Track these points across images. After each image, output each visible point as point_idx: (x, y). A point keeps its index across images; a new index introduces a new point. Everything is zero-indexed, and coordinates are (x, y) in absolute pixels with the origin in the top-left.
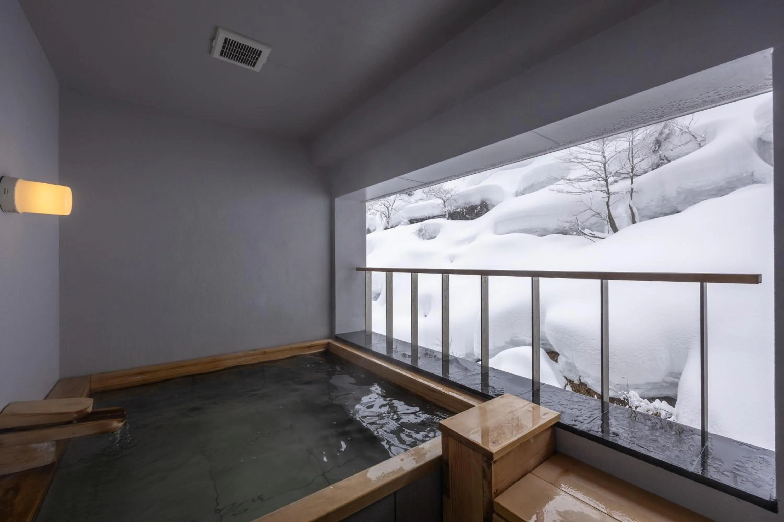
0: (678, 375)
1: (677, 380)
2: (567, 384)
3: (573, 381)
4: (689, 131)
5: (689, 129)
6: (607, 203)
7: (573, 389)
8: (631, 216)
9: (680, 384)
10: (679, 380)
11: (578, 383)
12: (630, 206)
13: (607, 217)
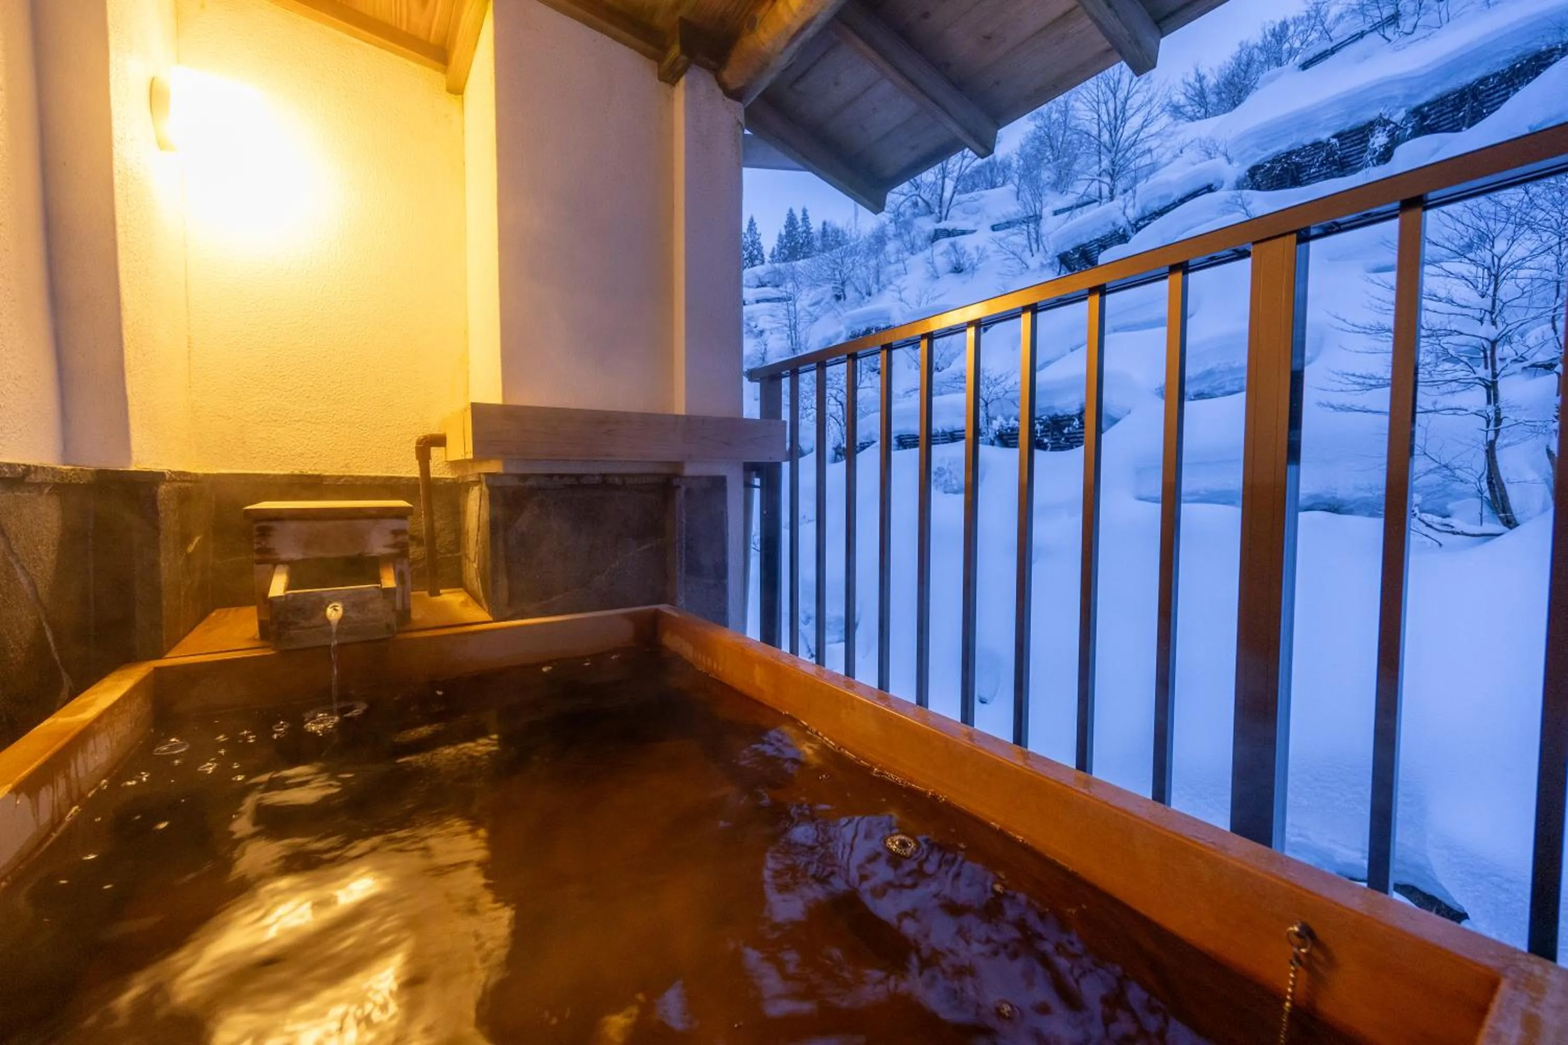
6: (1490, 445)
12: (1547, 449)
13: (1479, 479)
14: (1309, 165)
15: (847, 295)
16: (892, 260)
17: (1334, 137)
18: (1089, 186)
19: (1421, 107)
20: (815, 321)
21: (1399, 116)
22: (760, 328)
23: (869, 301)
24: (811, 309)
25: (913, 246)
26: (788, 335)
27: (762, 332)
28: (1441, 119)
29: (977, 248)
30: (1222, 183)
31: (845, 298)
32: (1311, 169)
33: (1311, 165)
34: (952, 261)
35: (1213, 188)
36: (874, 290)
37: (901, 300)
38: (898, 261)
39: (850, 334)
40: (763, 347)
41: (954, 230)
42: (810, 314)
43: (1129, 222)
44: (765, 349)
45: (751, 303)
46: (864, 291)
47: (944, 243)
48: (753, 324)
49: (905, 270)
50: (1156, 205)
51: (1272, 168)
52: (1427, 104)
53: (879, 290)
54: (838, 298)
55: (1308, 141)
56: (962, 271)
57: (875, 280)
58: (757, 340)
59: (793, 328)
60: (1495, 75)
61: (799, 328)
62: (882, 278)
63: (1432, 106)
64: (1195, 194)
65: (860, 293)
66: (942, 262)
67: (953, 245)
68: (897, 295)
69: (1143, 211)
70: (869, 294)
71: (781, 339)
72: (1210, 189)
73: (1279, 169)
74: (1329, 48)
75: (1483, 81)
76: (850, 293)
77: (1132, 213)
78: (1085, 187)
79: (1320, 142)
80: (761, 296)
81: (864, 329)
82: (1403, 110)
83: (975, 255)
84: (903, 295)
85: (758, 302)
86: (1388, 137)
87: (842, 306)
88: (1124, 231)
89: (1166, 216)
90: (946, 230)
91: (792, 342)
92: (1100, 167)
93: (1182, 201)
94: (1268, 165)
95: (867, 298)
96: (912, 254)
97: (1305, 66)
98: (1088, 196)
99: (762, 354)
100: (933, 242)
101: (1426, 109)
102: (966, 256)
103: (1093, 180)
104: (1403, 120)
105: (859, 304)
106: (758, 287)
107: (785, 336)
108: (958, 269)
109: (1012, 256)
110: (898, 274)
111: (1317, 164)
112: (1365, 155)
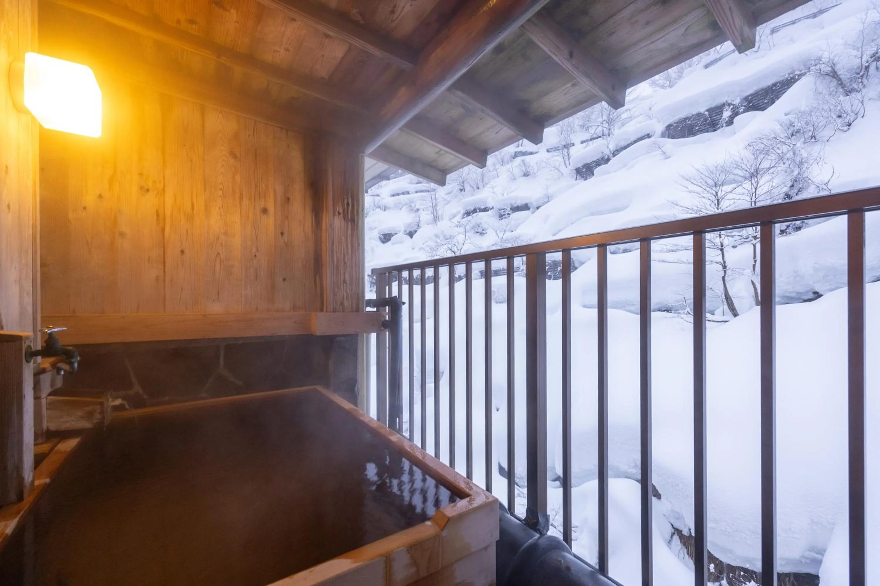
0: (822, 552)
1: (819, 557)
2: (674, 533)
3: (682, 531)
4: (828, 189)
5: (828, 187)
6: (723, 278)
7: (682, 541)
8: (754, 295)
9: (824, 561)
10: (823, 557)
11: (688, 535)
12: (752, 281)
13: (722, 294)
14: (695, 125)
15: (465, 189)
16: (491, 170)
17: (707, 111)
18: (596, 129)
19: (748, 96)
20: (448, 204)
21: (737, 102)
22: (417, 207)
23: (478, 192)
24: (446, 197)
25: (503, 161)
26: (432, 213)
27: (418, 210)
28: (760, 102)
29: (537, 163)
30: (655, 133)
31: (464, 191)
32: (696, 127)
33: (696, 125)
34: (523, 171)
35: (650, 135)
36: (480, 187)
37: (494, 193)
38: (493, 170)
39: (465, 212)
40: (418, 218)
41: (526, 152)
42: (445, 200)
43: (611, 152)
44: (420, 220)
45: (412, 193)
46: (475, 187)
47: (519, 159)
48: (413, 205)
49: (498, 175)
50: (623, 144)
51: (677, 127)
52: (751, 95)
53: (484, 186)
54: (461, 190)
55: (694, 112)
56: (528, 176)
57: (481, 180)
58: (416, 214)
59: (435, 207)
60: (780, 82)
61: (438, 208)
62: (485, 179)
63: (753, 96)
64: (641, 139)
65: (473, 187)
66: (517, 172)
67: (523, 161)
68: (491, 190)
69: (617, 146)
70: (478, 188)
71: (427, 214)
72: (648, 136)
73: (681, 127)
74: (718, 57)
75: (775, 85)
76: (467, 187)
77: (612, 147)
78: (594, 130)
79: (701, 113)
80: (418, 189)
81: (472, 209)
82: (738, 98)
83: (536, 168)
84: (495, 190)
85: (416, 192)
86: (732, 112)
87: (463, 196)
88: (608, 156)
89: (628, 149)
90: (521, 152)
91: (434, 216)
92: (603, 118)
93: (635, 142)
94: (675, 125)
95: (477, 190)
96: (502, 165)
97: (706, 66)
98: (596, 134)
99: (418, 223)
100: (514, 158)
101: (750, 98)
102: (530, 167)
103: (599, 126)
104: (739, 104)
105: (472, 195)
106: (417, 183)
107: (430, 212)
108: (526, 175)
109: (553, 169)
110: (494, 178)
111: (699, 125)
112: (721, 121)
